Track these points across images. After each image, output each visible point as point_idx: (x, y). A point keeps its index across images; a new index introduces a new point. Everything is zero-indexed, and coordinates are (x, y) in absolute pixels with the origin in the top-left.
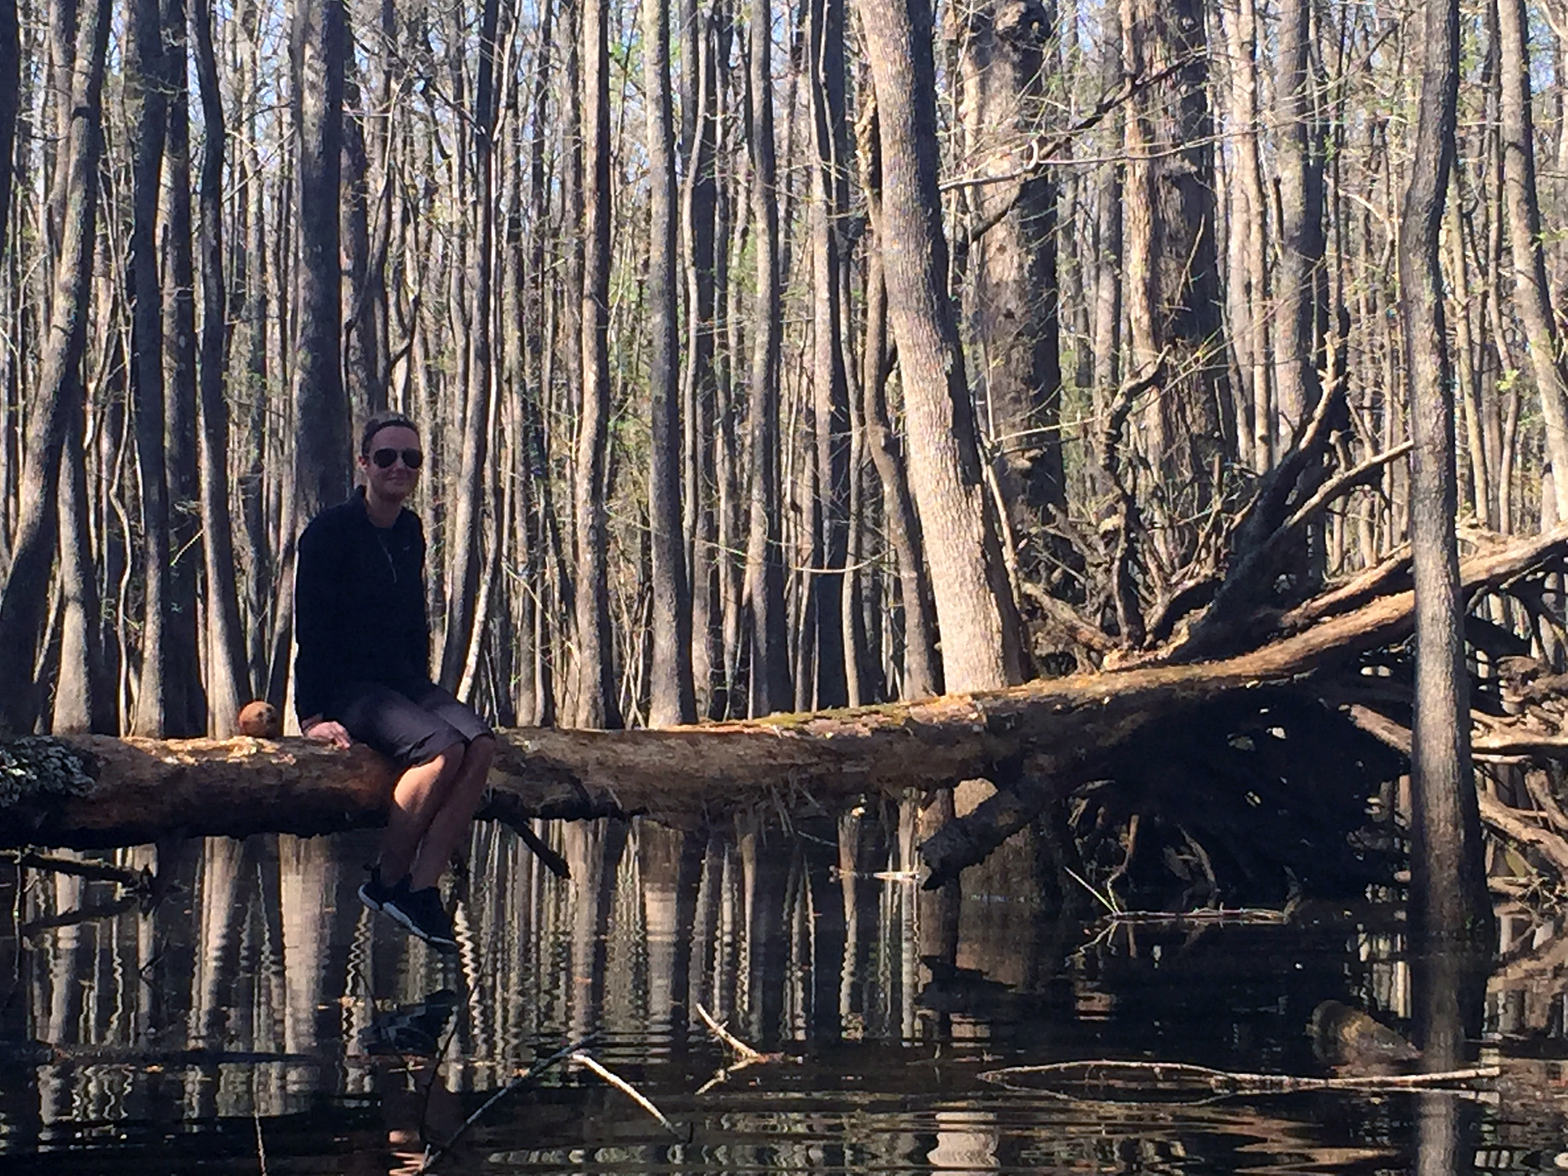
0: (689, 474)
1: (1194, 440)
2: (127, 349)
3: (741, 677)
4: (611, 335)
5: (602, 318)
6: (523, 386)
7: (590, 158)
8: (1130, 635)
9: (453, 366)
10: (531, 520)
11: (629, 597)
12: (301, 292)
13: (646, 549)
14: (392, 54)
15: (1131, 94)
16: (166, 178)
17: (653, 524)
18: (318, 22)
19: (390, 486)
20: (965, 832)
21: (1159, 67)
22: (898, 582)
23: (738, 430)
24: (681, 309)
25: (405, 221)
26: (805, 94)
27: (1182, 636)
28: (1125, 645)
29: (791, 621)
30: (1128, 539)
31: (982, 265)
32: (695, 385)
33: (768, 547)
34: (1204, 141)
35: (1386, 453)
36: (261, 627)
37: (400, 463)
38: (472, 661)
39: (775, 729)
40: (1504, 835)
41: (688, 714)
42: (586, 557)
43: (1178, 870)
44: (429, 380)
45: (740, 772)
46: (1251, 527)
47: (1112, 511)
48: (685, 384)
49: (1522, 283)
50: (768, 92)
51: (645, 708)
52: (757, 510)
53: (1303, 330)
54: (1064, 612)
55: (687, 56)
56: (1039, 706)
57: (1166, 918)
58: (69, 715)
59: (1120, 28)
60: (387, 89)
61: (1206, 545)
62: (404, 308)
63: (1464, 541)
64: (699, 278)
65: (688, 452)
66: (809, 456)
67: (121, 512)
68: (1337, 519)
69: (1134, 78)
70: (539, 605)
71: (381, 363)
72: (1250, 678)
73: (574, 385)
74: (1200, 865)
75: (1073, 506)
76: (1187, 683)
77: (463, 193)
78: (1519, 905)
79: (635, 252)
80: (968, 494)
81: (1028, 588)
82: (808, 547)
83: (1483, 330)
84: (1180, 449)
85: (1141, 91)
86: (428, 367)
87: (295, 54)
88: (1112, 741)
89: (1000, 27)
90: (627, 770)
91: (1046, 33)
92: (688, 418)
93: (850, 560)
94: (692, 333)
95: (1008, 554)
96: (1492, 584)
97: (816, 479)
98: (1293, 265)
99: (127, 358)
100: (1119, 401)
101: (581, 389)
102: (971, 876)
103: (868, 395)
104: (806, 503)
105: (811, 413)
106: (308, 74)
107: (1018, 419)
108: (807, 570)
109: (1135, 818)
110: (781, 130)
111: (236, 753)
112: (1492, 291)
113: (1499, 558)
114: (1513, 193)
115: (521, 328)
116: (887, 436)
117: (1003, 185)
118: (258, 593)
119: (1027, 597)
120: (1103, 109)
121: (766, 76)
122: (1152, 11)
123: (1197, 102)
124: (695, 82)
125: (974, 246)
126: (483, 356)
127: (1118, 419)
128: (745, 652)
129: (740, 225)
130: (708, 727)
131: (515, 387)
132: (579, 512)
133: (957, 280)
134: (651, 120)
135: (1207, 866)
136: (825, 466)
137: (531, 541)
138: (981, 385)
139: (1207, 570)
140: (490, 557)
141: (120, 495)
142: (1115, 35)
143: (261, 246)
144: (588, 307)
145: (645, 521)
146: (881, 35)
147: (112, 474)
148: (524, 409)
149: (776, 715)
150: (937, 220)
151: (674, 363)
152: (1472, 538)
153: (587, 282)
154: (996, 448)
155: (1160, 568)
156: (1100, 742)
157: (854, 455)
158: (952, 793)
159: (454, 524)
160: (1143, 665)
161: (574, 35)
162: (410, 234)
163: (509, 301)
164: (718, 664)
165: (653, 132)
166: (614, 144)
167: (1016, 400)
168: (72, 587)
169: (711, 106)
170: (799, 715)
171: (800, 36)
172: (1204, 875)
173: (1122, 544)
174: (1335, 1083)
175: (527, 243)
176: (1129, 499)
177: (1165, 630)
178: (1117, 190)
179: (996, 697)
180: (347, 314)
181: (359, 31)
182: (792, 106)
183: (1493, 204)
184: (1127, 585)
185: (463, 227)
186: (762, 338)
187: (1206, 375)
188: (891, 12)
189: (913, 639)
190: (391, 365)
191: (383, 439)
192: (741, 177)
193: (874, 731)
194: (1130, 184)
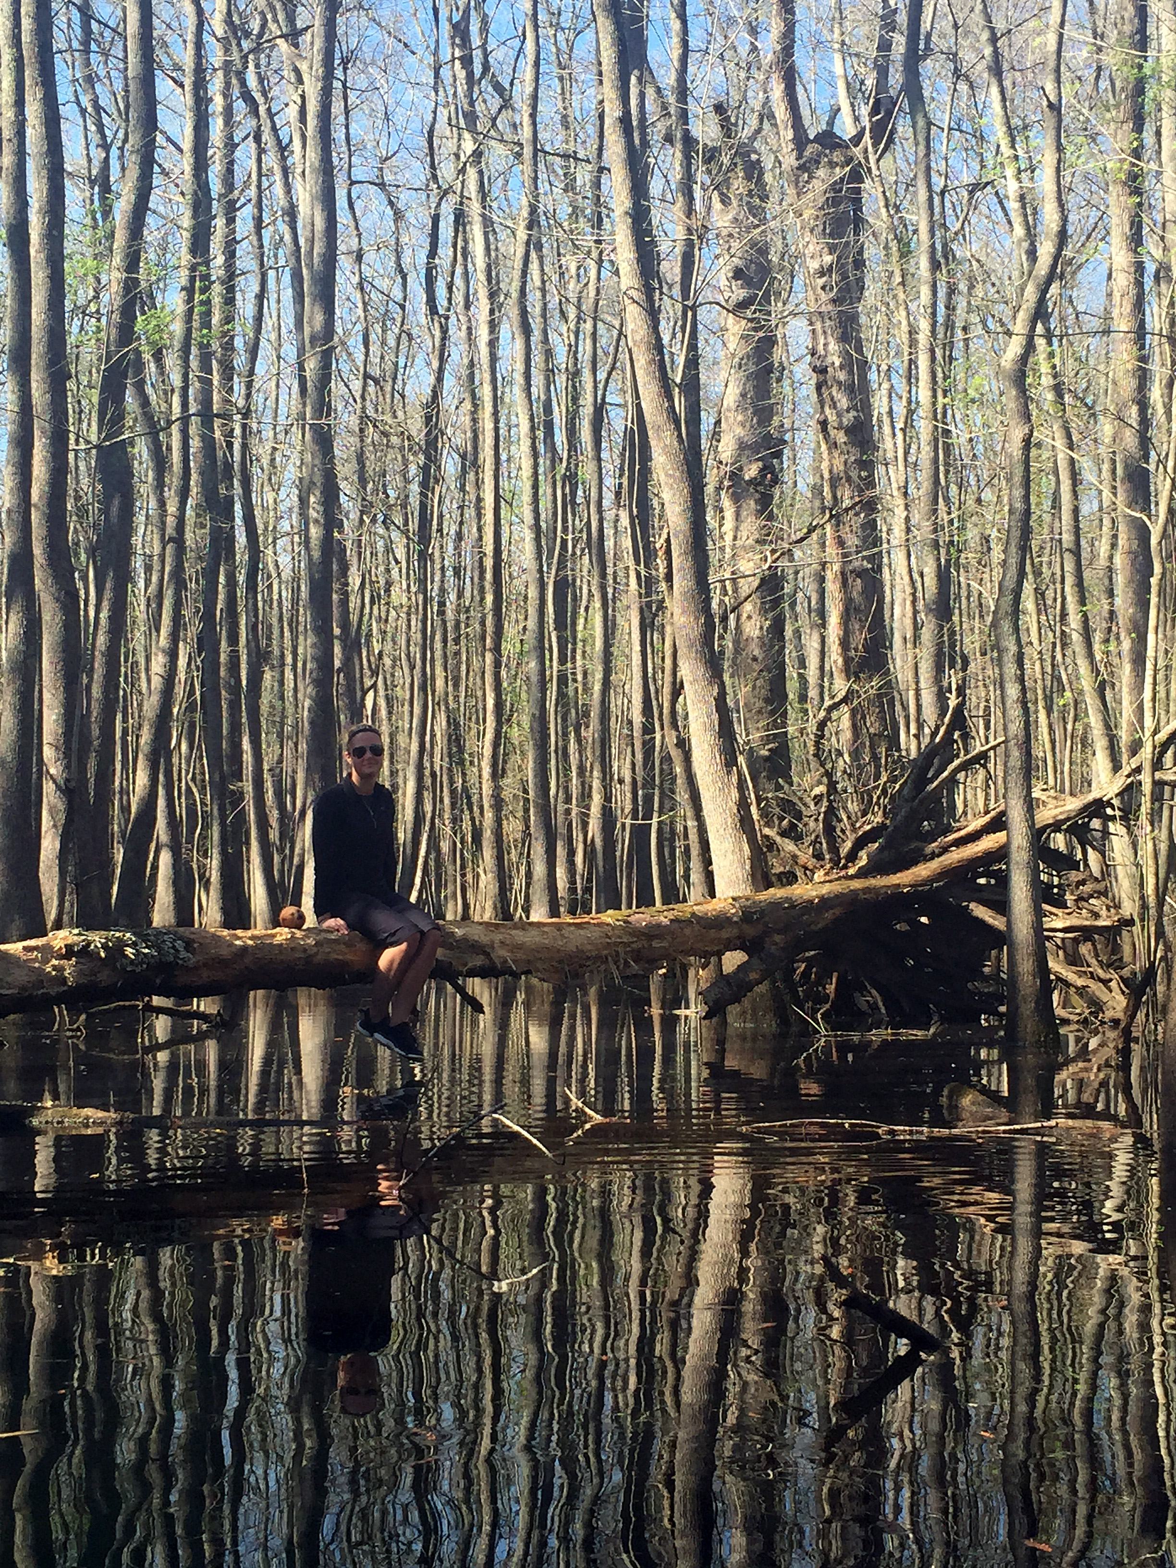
0: (553, 762)
1: (872, 737)
2: (197, 687)
3: (587, 890)
4: (504, 673)
5: (497, 664)
6: (447, 708)
7: (489, 563)
8: (831, 860)
9: (402, 693)
10: (453, 792)
11: (515, 840)
12: (309, 650)
13: (526, 810)
14: (364, 499)
15: (829, 520)
16: (222, 579)
17: (531, 793)
18: (318, 479)
19: (367, 770)
20: (729, 984)
21: (847, 503)
22: (686, 828)
23: (583, 733)
24: (547, 656)
25: (372, 603)
26: (625, 521)
27: (863, 860)
28: (828, 866)
29: (618, 854)
30: (829, 800)
31: (738, 627)
32: (557, 705)
33: (604, 807)
34: (876, 550)
35: (992, 743)
36: (283, 862)
37: (368, 754)
38: (418, 881)
39: (609, 920)
40: (1067, 984)
41: (554, 911)
42: (489, 815)
43: (864, 1007)
44: (388, 703)
45: (589, 947)
46: (905, 791)
47: (820, 783)
48: (551, 706)
49: (1075, 636)
50: (601, 521)
51: (527, 910)
52: (596, 784)
53: (939, 669)
54: (789, 846)
55: (550, 498)
56: (775, 905)
57: (855, 1036)
58: (163, 918)
59: (822, 477)
60: (362, 521)
61: (878, 803)
62: (372, 659)
63: (1038, 799)
64: (559, 638)
65: (553, 748)
66: (629, 749)
67: (195, 790)
68: (961, 786)
69: (831, 510)
70: (459, 845)
71: (359, 694)
72: (905, 886)
73: (480, 706)
74: (876, 1003)
75: (795, 779)
76: (866, 890)
77: (409, 586)
78: (1076, 1027)
79: (517, 621)
80: (729, 773)
81: (767, 831)
82: (628, 807)
83: (1053, 665)
84: (863, 744)
85: (837, 519)
86: (387, 696)
87: (303, 502)
88: (820, 926)
89: (747, 478)
90: (520, 947)
91: (776, 481)
92: (552, 726)
93: (655, 815)
94: (555, 673)
95: (754, 809)
96: (1056, 827)
97: (633, 764)
98: (932, 626)
99: (198, 693)
100: (822, 714)
101: (484, 709)
102: (733, 1010)
103: (666, 711)
104: (628, 779)
105: (630, 722)
106: (313, 514)
107: (760, 725)
108: (628, 821)
109: (835, 974)
110: (609, 544)
111: (279, 938)
112: (1058, 641)
113: (1060, 810)
114: (1070, 580)
115: (446, 670)
116: (678, 737)
117: (750, 579)
118: (280, 839)
119: (767, 837)
120: (811, 530)
121: (600, 510)
122: (842, 468)
123: (872, 525)
124: (555, 514)
125: (732, 616)
126: (423, 688)
127: (822, 725)
128: (590, 873)
129: (584, 603)
130: (569, 919)
131: (443, 708)
132: (484, 787)
133: (721, 637)
134: (528, 539)
135: (880, 1004)
136: (639, 756)
137: (453, 805)
138: (737, 702)
139: (879, 819)
140: (429, 816)
141: (194, 779)
142: (819, 481)
143: (281, 619)
144: (489, 657)
145: (526, 791)
146: (672, 488)
147: (189, 766)
148: (448, 722)
149: (610, 912)
150: (708, 600)
151: (543, 690)
152: (1044, 798)
153: (488, 641)
154: (748, 743)
155: (849, 818)
156: (813, 927)
157: (657, 749)
158: (720, 960)
159: (404, 794)
160: (839, 879)
161: (478, 485)
162: (376, 611)
163: (438, 654)
164: (573, 882)
165: (529, 547)
166: (504, 556)
167: (760, 712)
168: (164, 838)
169: (565, 530)
170: (625, 911)
171: (620, 485)
172: (879, 1009)
173: (825, 803)
174: (955, 1131)
175: (450, 615)
176: (829, 774)
177: (852, 856)
178: (822, 580)
179: (747, 899)
180: (337, 664)
181: (343, 485)
182: (616, 527)
183: (1058, 586)
184: (829, 830)
185: (410, 607)
186: (599, 676)
187: (879, 696)
188: (678, 474)
189: (695, 864)
190: (365, 693)
191: (360, 740)
192: (585, 573)
193: (671, 921)
194: (829, 575)
